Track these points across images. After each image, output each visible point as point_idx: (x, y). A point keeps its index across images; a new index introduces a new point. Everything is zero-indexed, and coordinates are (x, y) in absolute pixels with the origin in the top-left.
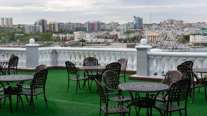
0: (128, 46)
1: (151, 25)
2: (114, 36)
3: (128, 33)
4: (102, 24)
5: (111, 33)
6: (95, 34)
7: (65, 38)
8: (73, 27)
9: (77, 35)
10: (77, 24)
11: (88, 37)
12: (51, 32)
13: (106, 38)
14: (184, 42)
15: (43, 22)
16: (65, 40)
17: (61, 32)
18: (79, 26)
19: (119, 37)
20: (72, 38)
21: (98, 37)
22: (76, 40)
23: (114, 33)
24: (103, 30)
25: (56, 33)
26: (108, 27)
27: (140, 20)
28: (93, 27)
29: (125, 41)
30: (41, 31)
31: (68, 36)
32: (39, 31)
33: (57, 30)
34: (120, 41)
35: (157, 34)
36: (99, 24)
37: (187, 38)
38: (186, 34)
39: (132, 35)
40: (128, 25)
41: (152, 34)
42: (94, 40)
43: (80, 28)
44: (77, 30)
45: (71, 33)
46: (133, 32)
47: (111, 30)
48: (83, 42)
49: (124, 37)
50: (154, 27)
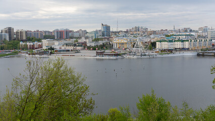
0: (98, 54)
1: (119, 32)
2: (83, 43)
3: (97, 40)
4: (71, 31)
5: (80, 41)
6: (63, 42)
7: (33, 46)
8: (41, 35)
9: (45, 43)
10: (46, 32)
11: (57, 45)
12: (19, 40)
13: (75, 45)
14: (151, 49)
15: (10, 30)
16: (33, 48)
17: (29, 39)
18: (47, 34)
19: (88, 45)
20: (41, 47)
21: (67, 45)
22: (44, 48)
23: (83, 40)
24: (72, 38)
25: (23, 41)
26: (76, 35)
27: (108, 28)
28: (61, 35)
29: (94, 49)
30: (8, 39)
31: (36, 44)
32: (5, 39)
33: (24, 38)
34: (89, 48)
35: (126, 41)
36: (67, 32)
37: (153, 45)
38: (152, 41)
39: (101, 43)
40: (96, 32)
41: (120, 41)
42: (63, 48)
43: (49, 36)
44: (46, 37)
45: (39, 40)
46: (101, 39)
47: (80, 38)
48: (51, 50)
49: (93, 44)
50: (121, 34)
